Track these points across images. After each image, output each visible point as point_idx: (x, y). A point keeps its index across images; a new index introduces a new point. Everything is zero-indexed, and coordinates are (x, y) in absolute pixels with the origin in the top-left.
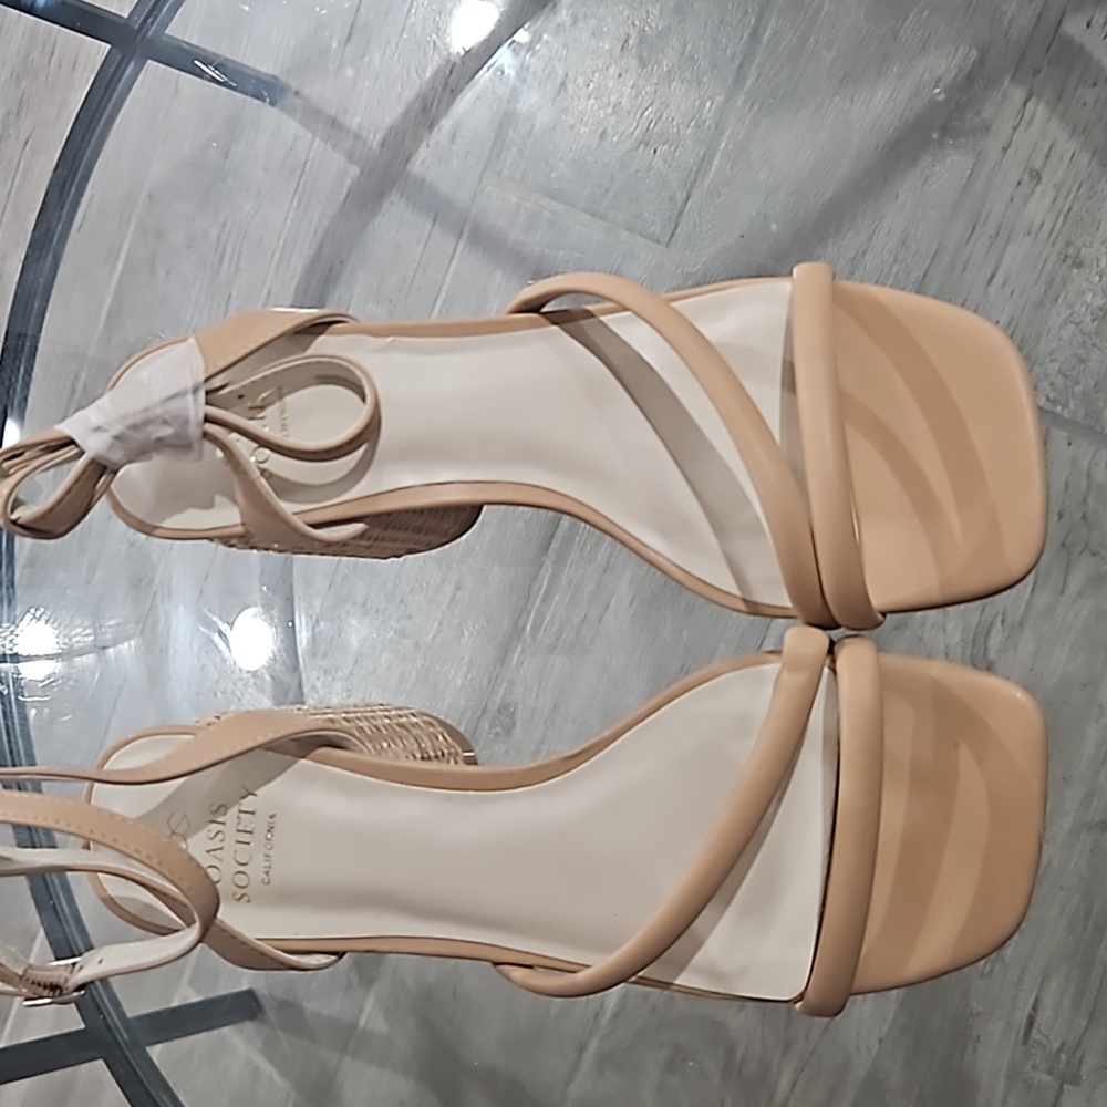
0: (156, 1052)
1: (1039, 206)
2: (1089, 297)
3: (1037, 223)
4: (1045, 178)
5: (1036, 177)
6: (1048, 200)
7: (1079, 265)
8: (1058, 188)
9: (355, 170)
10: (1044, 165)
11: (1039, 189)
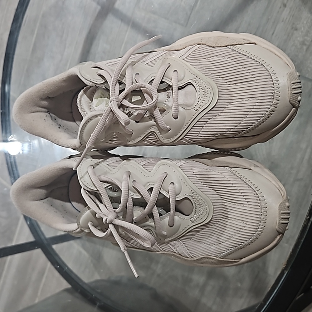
0: (54, 247)
1: (286, 13)
2: (299, 39)
3: (285, 18)
4: (287, 6)
5: (285, 6)
6: (288, 12)
7: (296, 29)
8: (291, 8)
9: (99, 7)
10: (287, 2)
11: (286, 9)
